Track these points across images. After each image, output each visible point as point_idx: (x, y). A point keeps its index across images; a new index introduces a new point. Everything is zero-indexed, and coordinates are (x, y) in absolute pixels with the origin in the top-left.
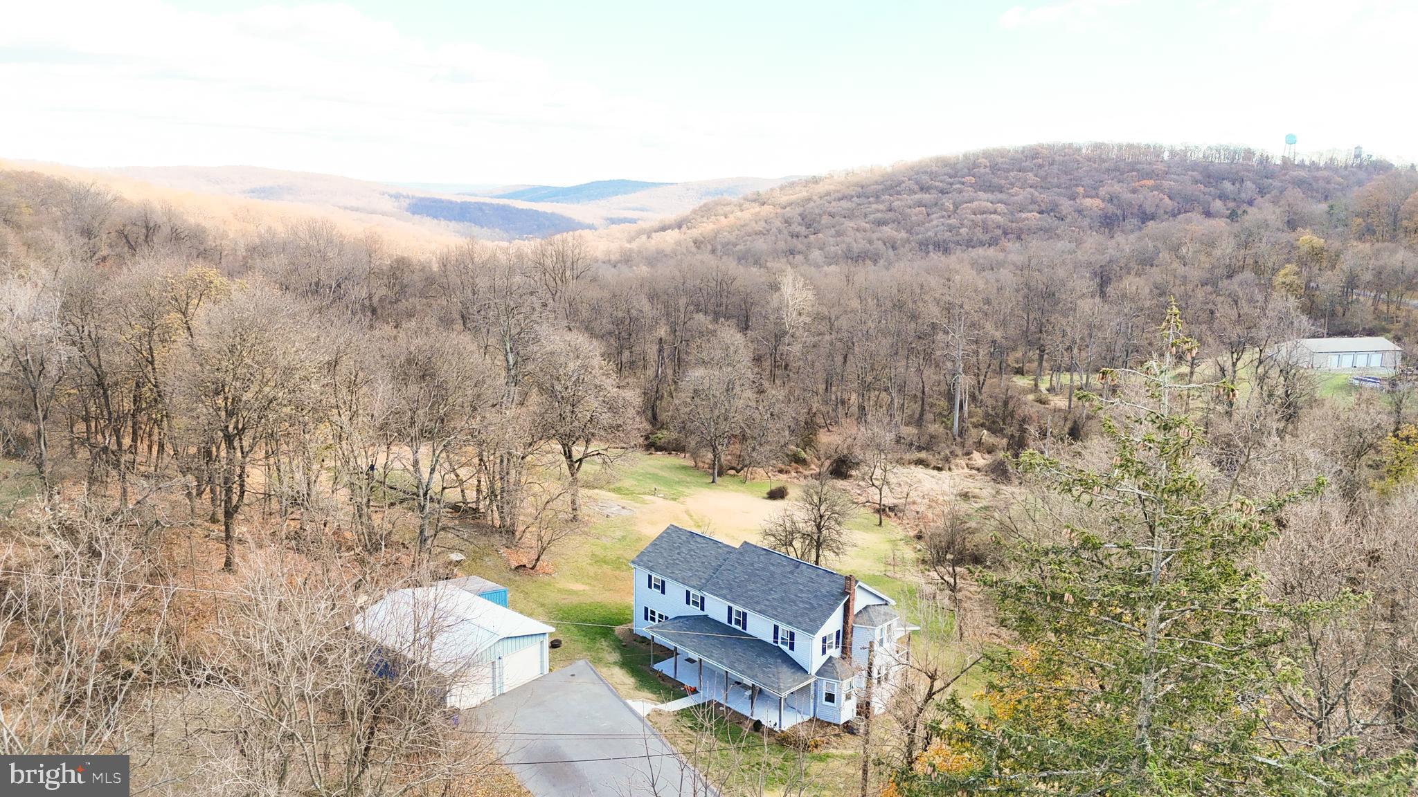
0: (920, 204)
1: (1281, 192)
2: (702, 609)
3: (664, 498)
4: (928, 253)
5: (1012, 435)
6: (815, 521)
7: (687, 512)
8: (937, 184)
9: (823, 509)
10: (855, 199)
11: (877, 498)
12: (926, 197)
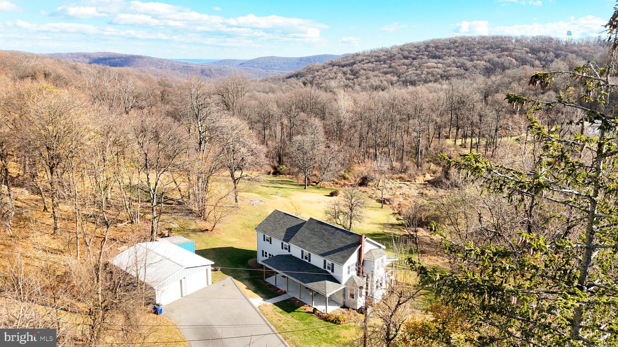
0: (404, 64)
1: (566, 56)
2: (289, 251)
3: (281, 196)
4: (407, 86)
5: (444, 166)
6: (349, 206)
7: (291, 203)
8: (411, 55)
9: (353, 201)
10: (374, 62)
11: (381, 195)
12: (406, 61)
